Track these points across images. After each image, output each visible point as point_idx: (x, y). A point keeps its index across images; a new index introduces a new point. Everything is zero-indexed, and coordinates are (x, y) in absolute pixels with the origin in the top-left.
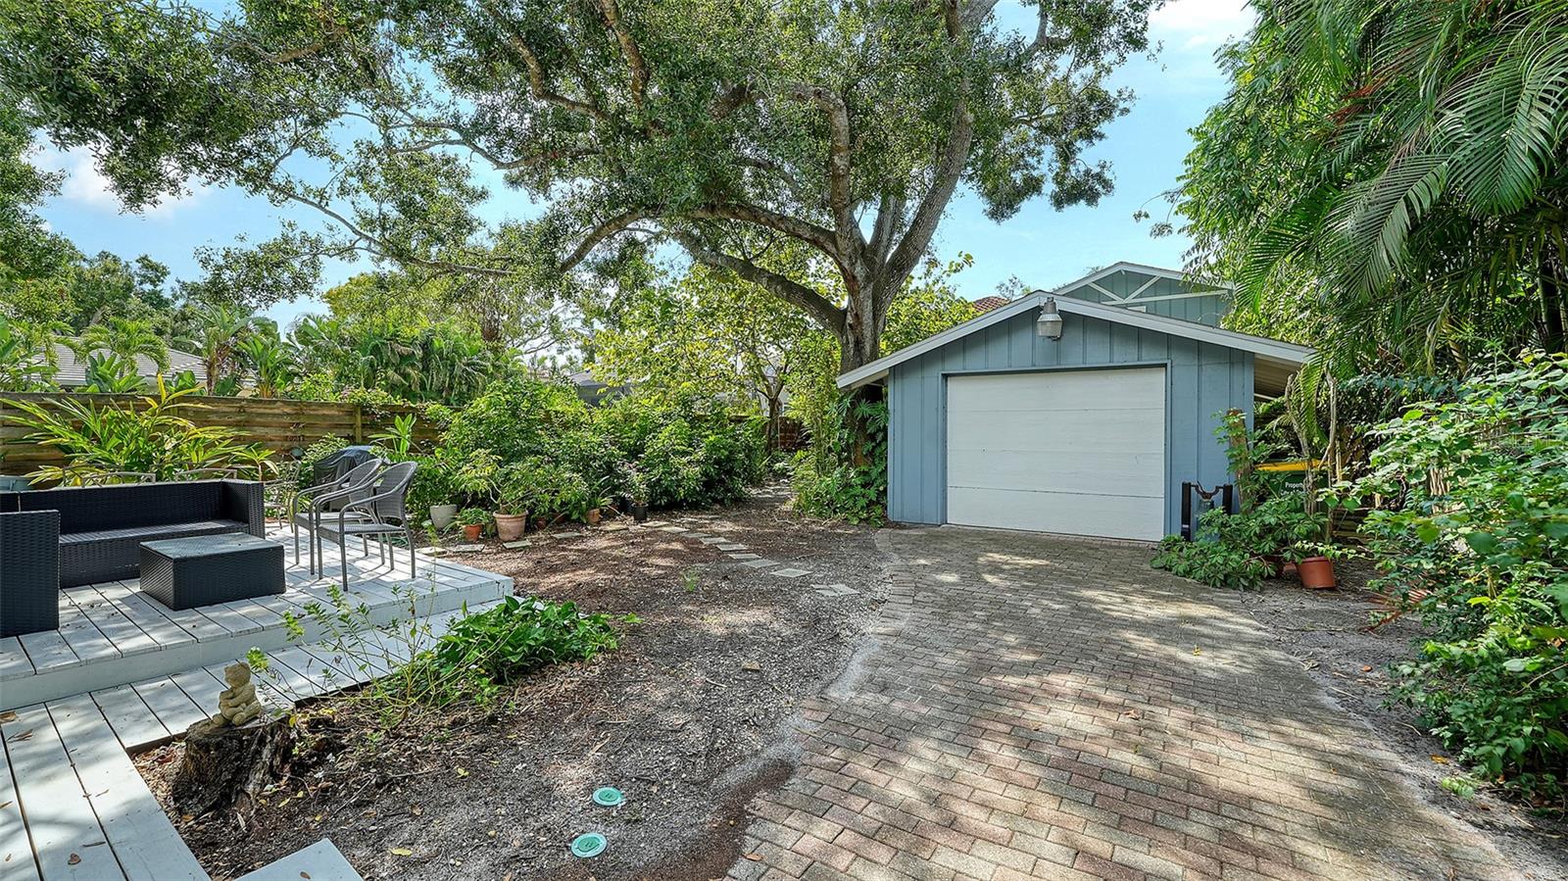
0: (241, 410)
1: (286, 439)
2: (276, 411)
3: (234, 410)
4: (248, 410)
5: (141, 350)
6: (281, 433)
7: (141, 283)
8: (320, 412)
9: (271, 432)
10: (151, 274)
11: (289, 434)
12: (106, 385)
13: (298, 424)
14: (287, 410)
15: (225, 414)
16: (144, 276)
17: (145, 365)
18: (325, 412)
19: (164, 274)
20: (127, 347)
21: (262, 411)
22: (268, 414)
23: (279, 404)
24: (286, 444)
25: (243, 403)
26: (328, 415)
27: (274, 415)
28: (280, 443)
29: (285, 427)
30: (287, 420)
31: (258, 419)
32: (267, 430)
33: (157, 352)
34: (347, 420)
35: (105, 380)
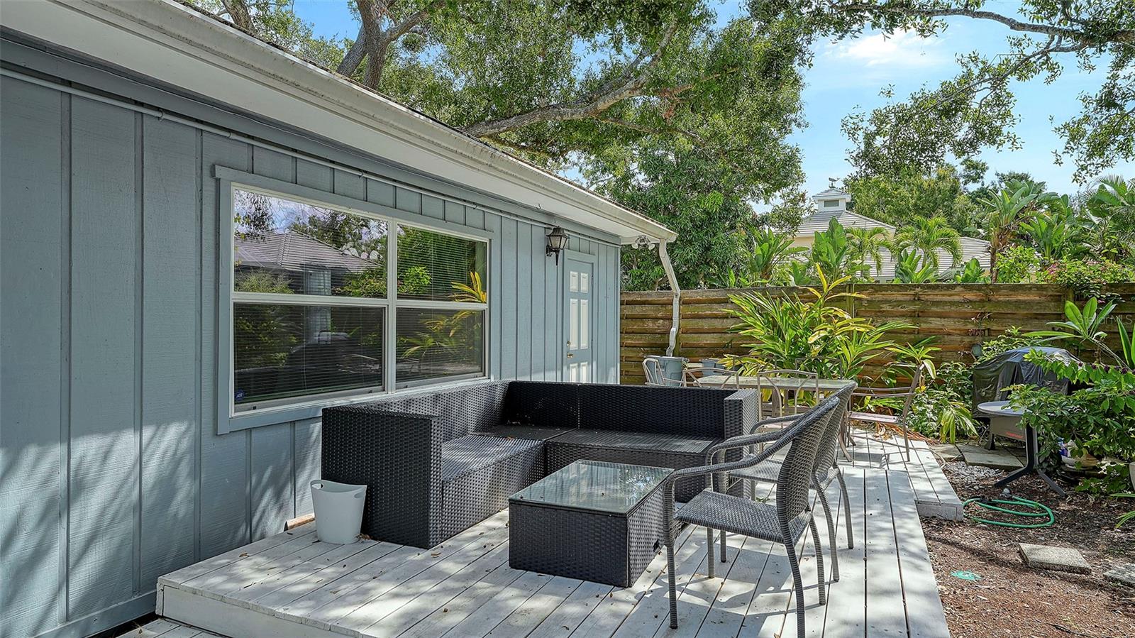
0: (917, 298)
1: (967, 333)
2: (956, 298)
3: (908, 298)
4: (923, 298)
5: (938, 244)
6: (960, 325)
7: (966, 183)
8: (1013, 298)
9: (949, 325)
10: (973, 173)
11: (971, 327)
12: (907, 278)
13: (983, 314)
14: (970, 296)
15: (899, 303)
16: (967, 176)
17: (944, 259)
18: (1020, 298)
19: (984, 170)
20: (928, 242)
21: (939, 298)
22: (946, 303)
23: (958, 289)
24: (967, 340)
25: (918, 290)
26: (1024, 302)
27: (952, 303)
28: (959, 338)
29: (965, 318)
30: (968, 309)
31: (934, 309)
32: (943, 322)
33: (952, 244)
34: (1052, 308)
35: (907, 273)
